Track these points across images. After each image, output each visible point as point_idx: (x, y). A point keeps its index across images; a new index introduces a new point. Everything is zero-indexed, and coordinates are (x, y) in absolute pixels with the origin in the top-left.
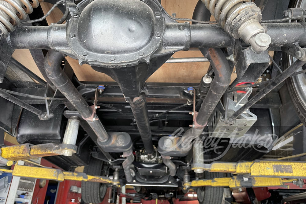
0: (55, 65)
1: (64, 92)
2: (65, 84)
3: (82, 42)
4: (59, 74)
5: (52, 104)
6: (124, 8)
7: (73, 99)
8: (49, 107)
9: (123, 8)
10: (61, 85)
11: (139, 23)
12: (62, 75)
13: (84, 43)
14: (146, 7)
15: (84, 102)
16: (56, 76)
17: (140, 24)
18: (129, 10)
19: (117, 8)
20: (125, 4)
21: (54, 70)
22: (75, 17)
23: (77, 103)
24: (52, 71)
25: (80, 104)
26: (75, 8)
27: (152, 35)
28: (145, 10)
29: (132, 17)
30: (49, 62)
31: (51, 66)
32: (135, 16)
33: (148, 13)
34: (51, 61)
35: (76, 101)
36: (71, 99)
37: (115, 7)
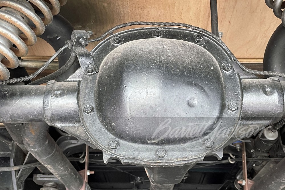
0: (40, 133)
1: (49, 164)
2: (51, 155)
3: (107, 123)
4: (44, 144)
5: (21, 174)
6: (177, 64)
7: (59, 171)
8: (16, 179)
9: (175, 65)
10: (45, 157)
11: (202, 89)
12: (49, 143)
13: (111, 126)
14: (208, 57)
15: (73, 173)
16: (40, 146)
17: (205, 91)
18: (184, 68)
19: (166, 66)
20: (176, 56)
21: (38, 140)
22: (90, 74)
23: (65, 175)
24: (35, 141)
25: (68, 176)
26: (89, 57)
27: (223, 107)
28: (208, 63)
29: (190, 80)
30: (31, 128)
31: (34, 134)
32: (195, 78)
33: (214, 68)
34: (36, 127)
35: (64, 173)
36: (56, 172)
37: (164, 64)
